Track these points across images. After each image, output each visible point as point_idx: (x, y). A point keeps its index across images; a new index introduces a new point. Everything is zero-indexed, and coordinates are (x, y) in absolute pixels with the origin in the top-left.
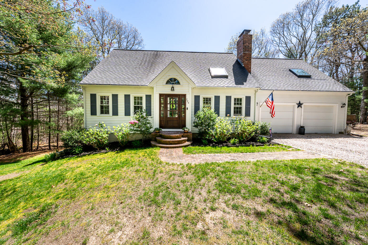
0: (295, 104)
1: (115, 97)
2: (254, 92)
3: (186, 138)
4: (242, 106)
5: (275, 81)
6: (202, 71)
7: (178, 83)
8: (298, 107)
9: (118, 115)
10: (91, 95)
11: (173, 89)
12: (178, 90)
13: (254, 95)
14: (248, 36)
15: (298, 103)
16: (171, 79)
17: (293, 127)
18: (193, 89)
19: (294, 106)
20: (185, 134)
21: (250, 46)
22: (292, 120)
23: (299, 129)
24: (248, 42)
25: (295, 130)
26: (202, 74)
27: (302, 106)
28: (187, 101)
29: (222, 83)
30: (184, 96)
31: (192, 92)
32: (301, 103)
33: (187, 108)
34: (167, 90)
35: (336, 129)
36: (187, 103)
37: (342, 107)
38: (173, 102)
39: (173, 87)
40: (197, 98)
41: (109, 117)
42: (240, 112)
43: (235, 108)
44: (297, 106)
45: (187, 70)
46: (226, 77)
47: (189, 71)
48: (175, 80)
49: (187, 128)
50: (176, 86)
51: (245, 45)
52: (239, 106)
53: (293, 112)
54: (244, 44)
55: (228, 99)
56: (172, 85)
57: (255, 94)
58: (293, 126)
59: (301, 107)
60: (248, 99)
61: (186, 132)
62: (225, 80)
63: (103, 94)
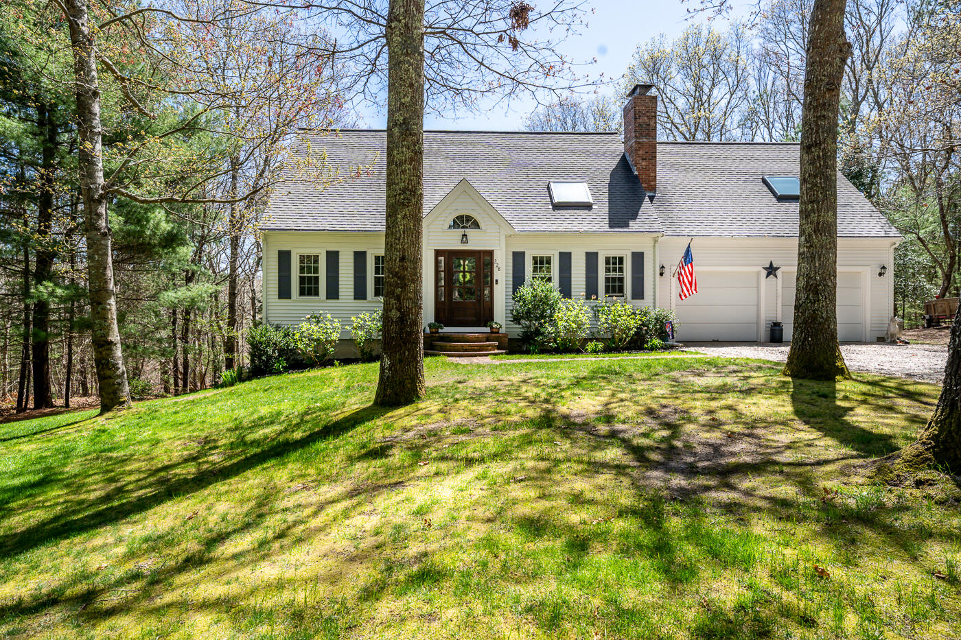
0: (760, 269)
1: (333, 257)
2: (652, 242)
3: (497, 343)
4: (625, 276)
5: (712, 213)
6: (531, 190)
7: (476, 225)
8: (767, 277)
9: (338, 298)
10: (280, 252)
11: (464, 239)
12: (477, 241)
13: (652, 248)
14: (647, 101)
15: (768, 266)
16: (460, 218)
17: (757, 326)
18: (508, 237)
19: (758, 273)
20: (494, 335)
21: (652, 123)
22: (755, 307)
23: (771, 330)
24: (647, 114)
25: (763, 333)
26: (530, 199)
27: (779, 273)
28: (495, 265)
29: (575, 223)
30: (491, 253)
31: (507, 244)
32: (775, 266)
33: (497, 281)
34: (452, 241)
35: (868, 328)
36: (496, 269)
37: (880, 274)
38: (464, 268)
39: (465, 235)
40: (518, 258)
41: (319, 303)
42: (621, 290)
43: (607, 280)
44: (764, 273)
45: (495, 189)
46: (587, 206)
47: (500, 191)
48: (468, 218)
49: (496, 323)
50: (471, 233)
51: (638, 121)
52: (617, 275)
53: (758, 287)
54: (636, 119)
55: (591, 258)
56: (463, 230)
57: (654, 246)
58: (758, 323)
59: (776, 276)
60: (638, 258)
61: (494, 330)
62: (582, 213)
63: (306, 252)
